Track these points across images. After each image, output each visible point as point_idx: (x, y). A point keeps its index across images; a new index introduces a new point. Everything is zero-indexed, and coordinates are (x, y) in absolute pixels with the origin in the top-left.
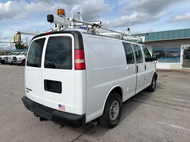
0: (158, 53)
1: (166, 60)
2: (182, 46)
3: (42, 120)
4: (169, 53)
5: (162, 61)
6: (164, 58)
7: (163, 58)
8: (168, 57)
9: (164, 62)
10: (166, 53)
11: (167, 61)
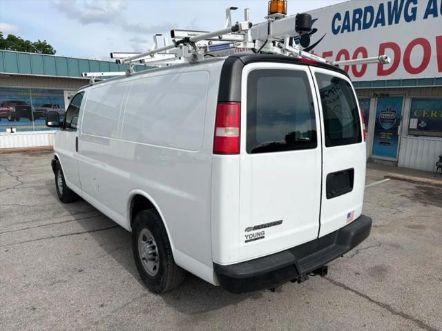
0: (12, 106)
1: (36, 125)
2: (66, 95)
3: (323, 269)
4: (40, 108)
5: (25, 127)
6: (31, 120)
7: (27, 119)
8: (38, 118)
9: (32, 130)
10: (33, 109)
11: (38, 127)
